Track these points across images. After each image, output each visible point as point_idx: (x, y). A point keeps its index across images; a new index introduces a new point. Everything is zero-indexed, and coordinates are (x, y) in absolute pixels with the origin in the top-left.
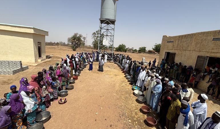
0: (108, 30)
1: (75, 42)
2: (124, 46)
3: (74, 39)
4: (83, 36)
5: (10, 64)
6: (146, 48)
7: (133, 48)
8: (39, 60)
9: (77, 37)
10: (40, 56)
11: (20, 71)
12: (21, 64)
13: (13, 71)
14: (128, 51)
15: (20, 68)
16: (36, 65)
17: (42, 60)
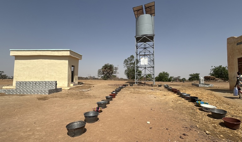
0: (145, 48)
1: (107, 71)
2: (167, 74)
3: (105, 68)
4: (115, 67)
5: (47, 84)
6: (199, 74)
7: (180, 77)
8: (72, 85)
9: (109, 66)
10: (72, 81)
11: (55, 92)
12: (56, 84)
13: (49, 90)
14: (173, 81)
15: (55, 88)
16: (69, 88)
17: (74, 85)
